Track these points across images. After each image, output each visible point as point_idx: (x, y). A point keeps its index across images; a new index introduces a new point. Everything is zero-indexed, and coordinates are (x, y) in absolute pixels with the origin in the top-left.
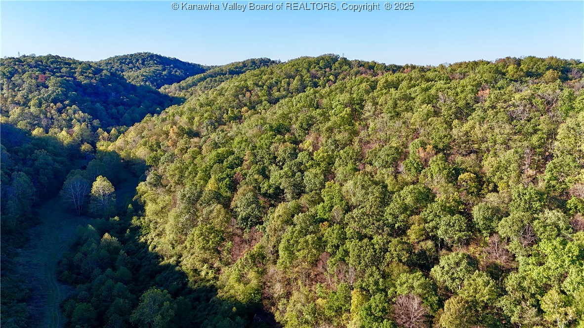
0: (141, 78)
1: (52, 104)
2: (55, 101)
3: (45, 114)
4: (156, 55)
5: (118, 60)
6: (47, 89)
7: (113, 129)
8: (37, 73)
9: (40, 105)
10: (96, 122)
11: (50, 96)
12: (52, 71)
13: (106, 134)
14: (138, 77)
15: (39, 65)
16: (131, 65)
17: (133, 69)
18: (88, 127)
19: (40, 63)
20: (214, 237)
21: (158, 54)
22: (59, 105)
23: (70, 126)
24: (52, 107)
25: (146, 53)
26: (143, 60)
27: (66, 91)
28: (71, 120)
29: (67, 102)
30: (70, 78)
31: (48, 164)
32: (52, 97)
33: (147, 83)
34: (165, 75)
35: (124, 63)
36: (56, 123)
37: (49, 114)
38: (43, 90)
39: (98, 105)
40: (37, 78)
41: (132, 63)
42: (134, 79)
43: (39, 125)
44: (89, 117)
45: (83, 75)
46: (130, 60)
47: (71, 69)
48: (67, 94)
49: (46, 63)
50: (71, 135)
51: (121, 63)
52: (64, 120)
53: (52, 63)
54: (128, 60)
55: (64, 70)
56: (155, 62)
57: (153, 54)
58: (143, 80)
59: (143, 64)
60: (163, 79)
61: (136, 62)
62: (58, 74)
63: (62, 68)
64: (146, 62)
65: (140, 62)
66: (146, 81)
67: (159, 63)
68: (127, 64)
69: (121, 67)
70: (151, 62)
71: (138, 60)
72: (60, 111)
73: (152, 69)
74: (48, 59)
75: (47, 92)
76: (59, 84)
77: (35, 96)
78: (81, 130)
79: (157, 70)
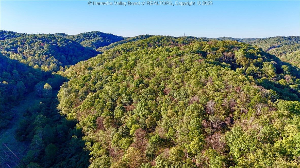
0: (91, 43)
1: (44, 56)
2: (45, 54)
3: (41, 59)
4: (101, 32)
5: (83, 35)
6: (43, 49)
7: (66, 66)
8: (41, 42)
9: (39, 56)
10: (60, 63)
11: (44, 52)
12: (48, 41)
13: (62, 68)
14: (89, 43)
15: (43, 38)
16: (88, 37)
17: (89, 39)
18: (56, 65)
19: (44, 38)
20: (69, 103)
21: (102, 32)
22: (47, 56)
23: (49, 65)
24: (44, 57)
25: (96, 32)
26: (94, 35)
27: (51, 50)
28: (50, 62)
29: (50, 55)
30: (54, 45)
31: (33, 79)
32: (45, 52)
33: (93, 46)
34: (102, 42)
35: (85, 36)
36: (44, 63)
37: (42, 59)
38: (41, 50)
39: (63, 56)
40: (40, 44)
41: (89, 36)
42: (88, 44)
43: (38, 64)
44: (58, 61)
45: (60, 43)
46: (88, 35)
47: (56, 40)
48: (51, 51)
49: (46, 38)
50: (49, 68)
51: (84, 36)
52: (48, 62)
53: (49, 38)
54: (87, 35)
55: (53, 41)
56: (99, 36)
57: (99, 32)
58: (91, 44)
59: (94, 37)
60: (101, 44)
61: (91, 36)
62: (50, 43)
63: (52, 40)
64: (95, 36)
65: (93, 36)
66: (93, 45)
67: (101, 36)
68: (86, 37)
69: (84, 38)
70: (97, 36)
71: (92, 35)
72: (47, 58)
73: (97, 39)
74: (48, 36)
75: (43, 50)
76: (48, 47)
77: (38, 52)
78: (54, 66)
79: (99, 40)
